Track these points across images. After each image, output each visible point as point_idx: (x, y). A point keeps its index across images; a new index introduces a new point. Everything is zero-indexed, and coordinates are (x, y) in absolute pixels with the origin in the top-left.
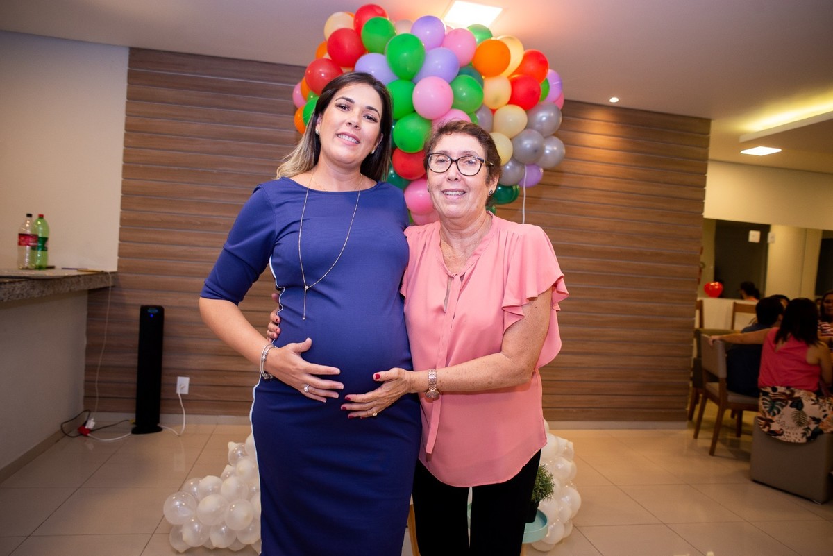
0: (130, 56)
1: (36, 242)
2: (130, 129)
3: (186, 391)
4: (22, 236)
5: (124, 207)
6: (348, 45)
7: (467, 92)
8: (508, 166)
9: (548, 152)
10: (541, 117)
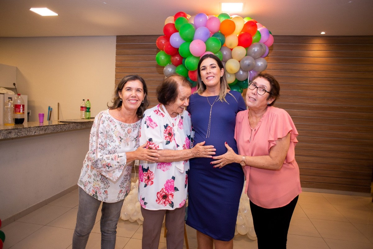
0: (117, 39)
1: (86, 109)
2: (117, 66)
4: (82, 107)
6: (171, 30)
7: (214, 43)
8: (241, 72)
9: (260, 65)
10: (254, 50)
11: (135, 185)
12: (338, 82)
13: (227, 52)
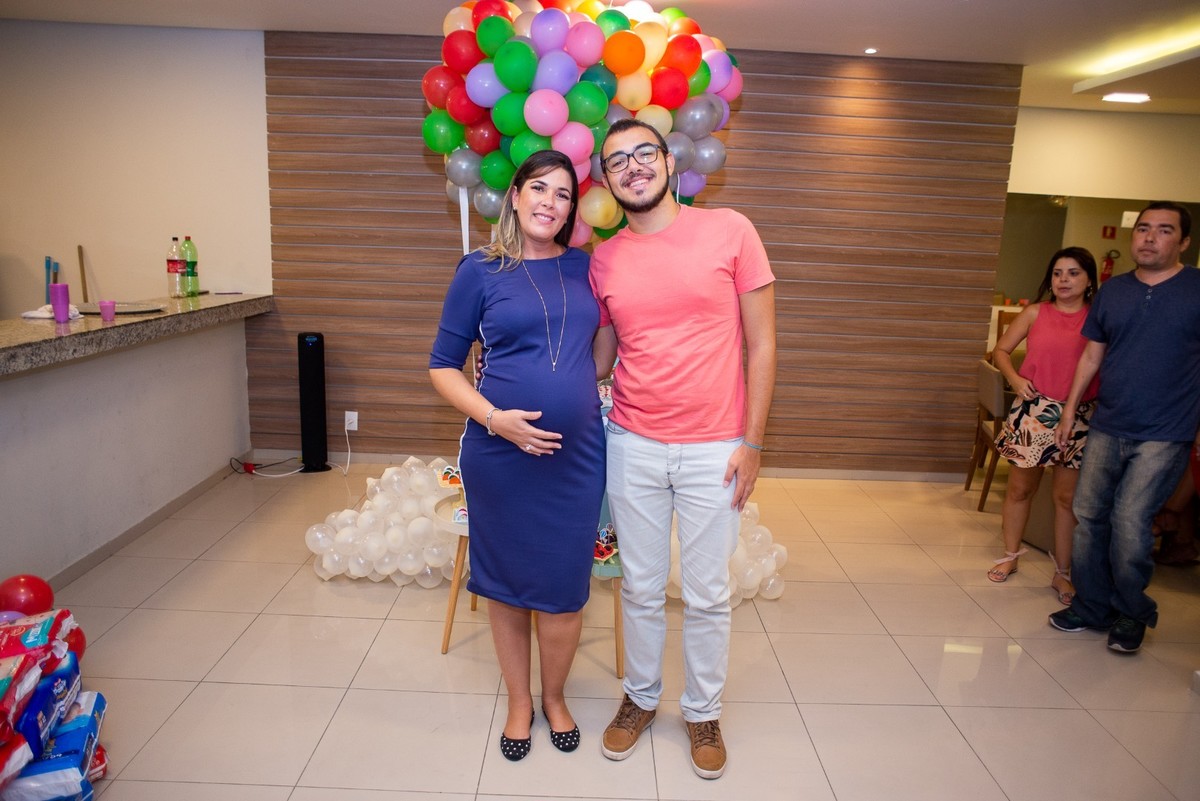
0: (265, 41)
1: (184, 268)
2: (271, 128)
3: (355, 427)
4: (170, 261)
5: (274, 221)
6: (464, 49)
7: (589, 100)
9: (707, 156)
10: (693, 117)
11: (379, 484)
12: (904, 186)
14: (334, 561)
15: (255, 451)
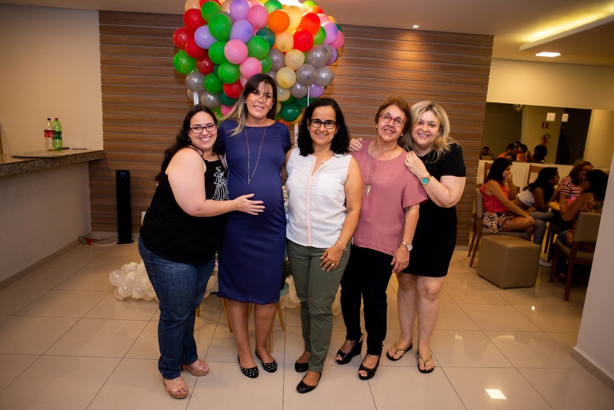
0: (99, 16)
1: (54, 135)
2: (103, 62)
4: (47, 131)
5: (104, 111)
6: (195, 19)
7: (259, 45)
8: (298, 86)
9: (324, 76)
10: (316, 55)
12: (433, 97)
13: (278, 57)
14: (124, 290)
15: (94, 232)
